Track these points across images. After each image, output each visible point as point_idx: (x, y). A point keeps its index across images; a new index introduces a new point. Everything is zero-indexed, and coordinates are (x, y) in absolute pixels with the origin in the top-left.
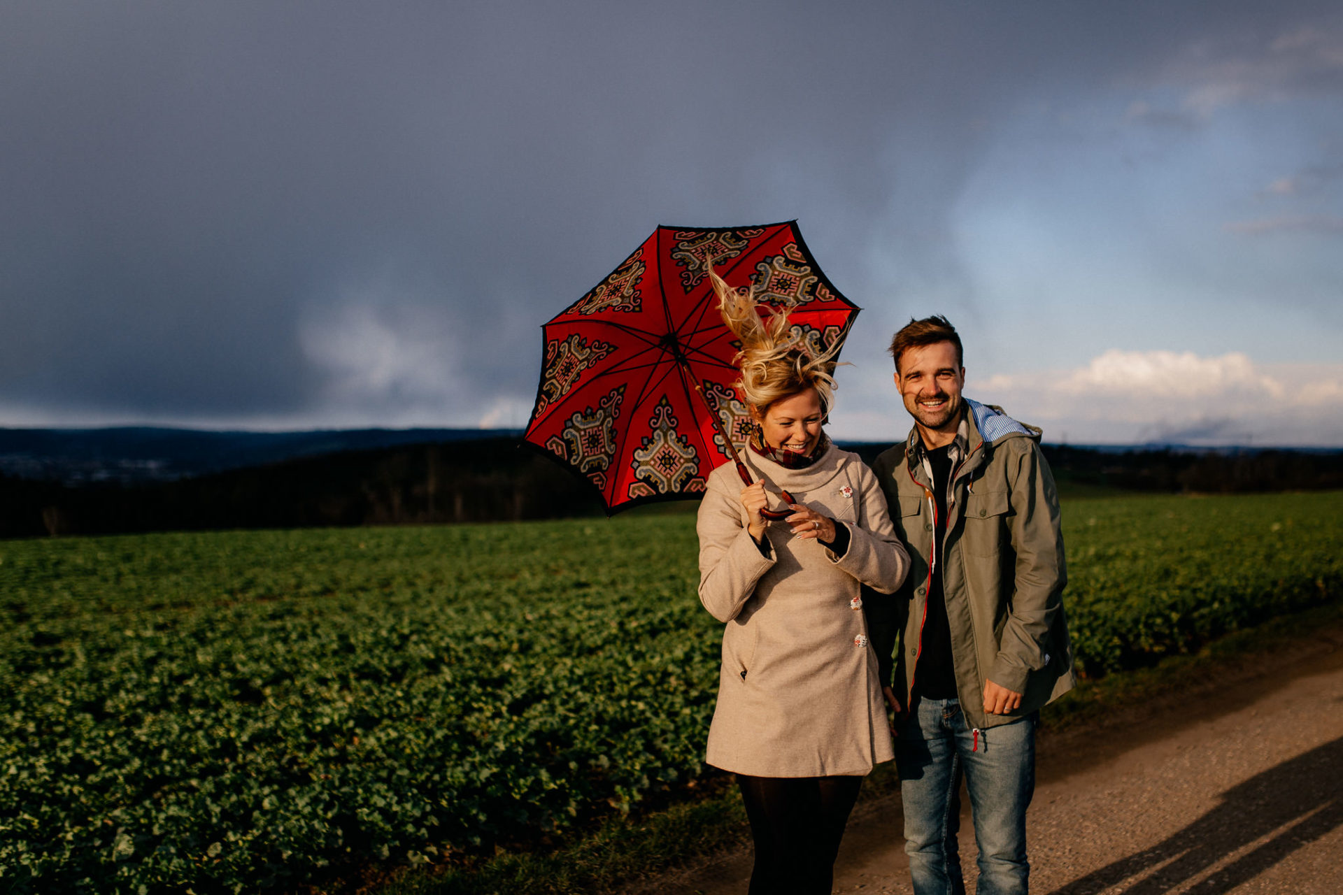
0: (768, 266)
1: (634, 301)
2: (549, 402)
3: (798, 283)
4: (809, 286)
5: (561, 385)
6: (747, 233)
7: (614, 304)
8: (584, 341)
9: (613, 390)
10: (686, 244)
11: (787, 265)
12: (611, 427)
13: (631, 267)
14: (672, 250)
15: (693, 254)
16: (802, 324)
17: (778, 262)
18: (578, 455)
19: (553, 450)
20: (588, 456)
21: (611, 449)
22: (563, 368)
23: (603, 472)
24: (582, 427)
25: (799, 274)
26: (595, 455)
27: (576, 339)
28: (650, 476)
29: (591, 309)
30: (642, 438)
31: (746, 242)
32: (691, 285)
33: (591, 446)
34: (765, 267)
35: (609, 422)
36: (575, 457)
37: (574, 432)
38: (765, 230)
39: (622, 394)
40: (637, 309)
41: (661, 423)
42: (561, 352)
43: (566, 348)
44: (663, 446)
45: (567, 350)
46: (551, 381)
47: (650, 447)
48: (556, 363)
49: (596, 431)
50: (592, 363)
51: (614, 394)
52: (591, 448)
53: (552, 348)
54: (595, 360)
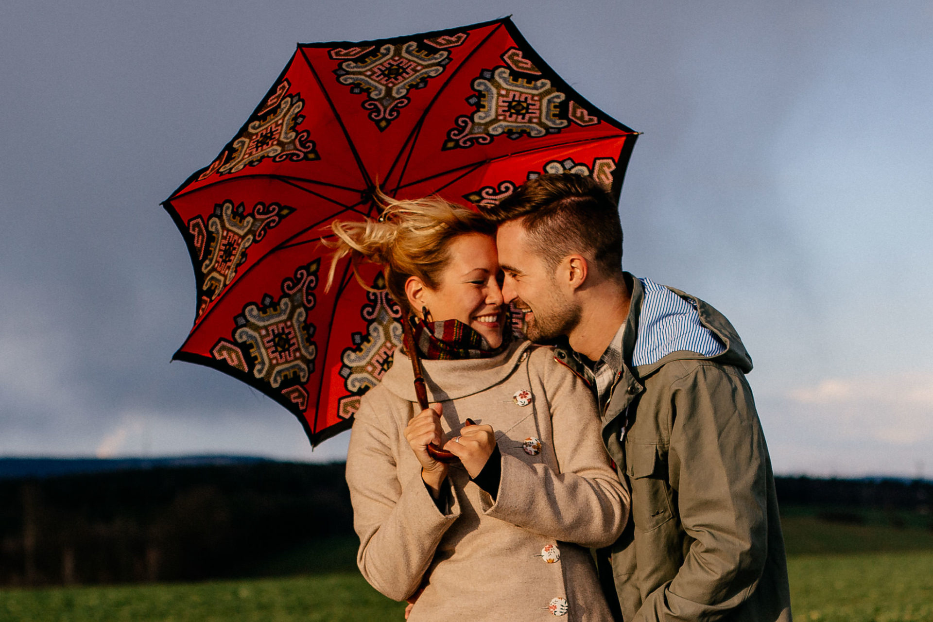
0: (489, 84)
1: (303, 146)
3: (538, 103)
4: (555, 107)
6: (440, 40)
7: (271, 155)
8: (241, 209)
9: (300, 268)
10: (353, 64)
11: (515, 80)
12: (305, 321)
13: (277, 107)
16: (560, 160)
17: (502, 75)
18: (263, 363)
19: (225, 360)
20: (278, 364)
21: (309, 352)
23: (302, 385)
24: (261, 324)
25: (536, 92)
26: (287, 362)
27: (228, 209)
29: (238, 165)
30: (353, 335)
31: (445, 54)
32: (384, 118)
33: (280, 349)
34: (485, 85)
35: (300, 315)
36: (258, 367)
37: (251, 332)
38: (468, 35)
39: (314, 274)
40: (311, 156)
41: (379, 313)
42: (212, 233)
43: (217, 225)
44: (384, 345)
45: (219, 227)
46: (210, 276)
47: (365, 346)
48: (211, 249)
49: (283, 328)
50: (260, 235)
51: (302, 274)
52: (280, 353)
53: (197, 229)
54: (263, 229)
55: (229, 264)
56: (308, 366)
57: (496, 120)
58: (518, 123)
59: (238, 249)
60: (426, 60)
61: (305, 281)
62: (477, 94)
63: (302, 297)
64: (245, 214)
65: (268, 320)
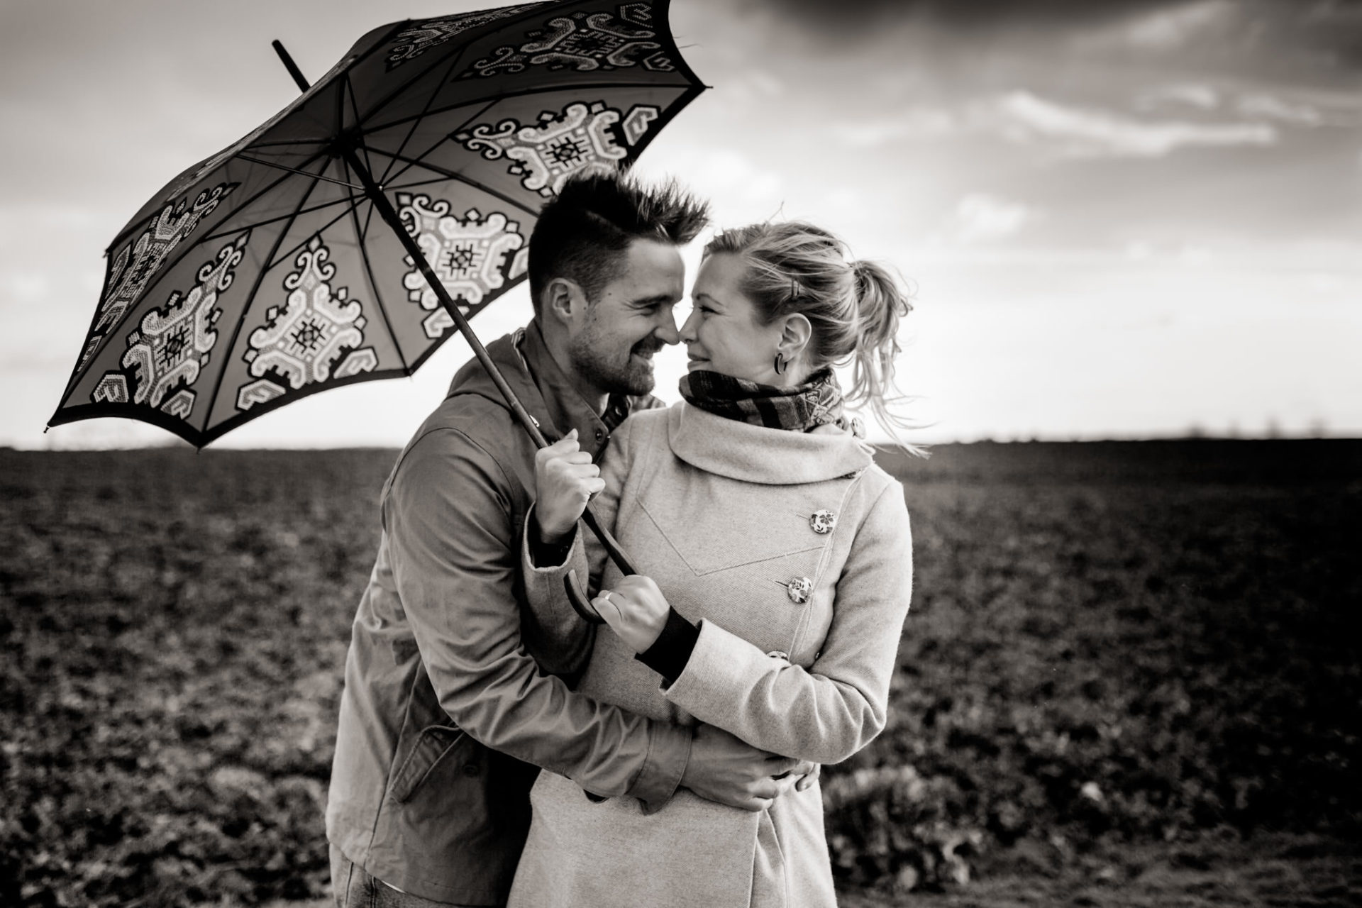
2: (622, 119)
5: (587, 133)
10: (350, 342)
14: (367, 322)
15: (333, 323)
22: (575, 161)
31: (256, 373)
55: (572, 139)
59: (547, 140)
60: (276, 359)
61: (482, 139)
63: (503, 138)
64: (513, 164)
65: (540, 169)
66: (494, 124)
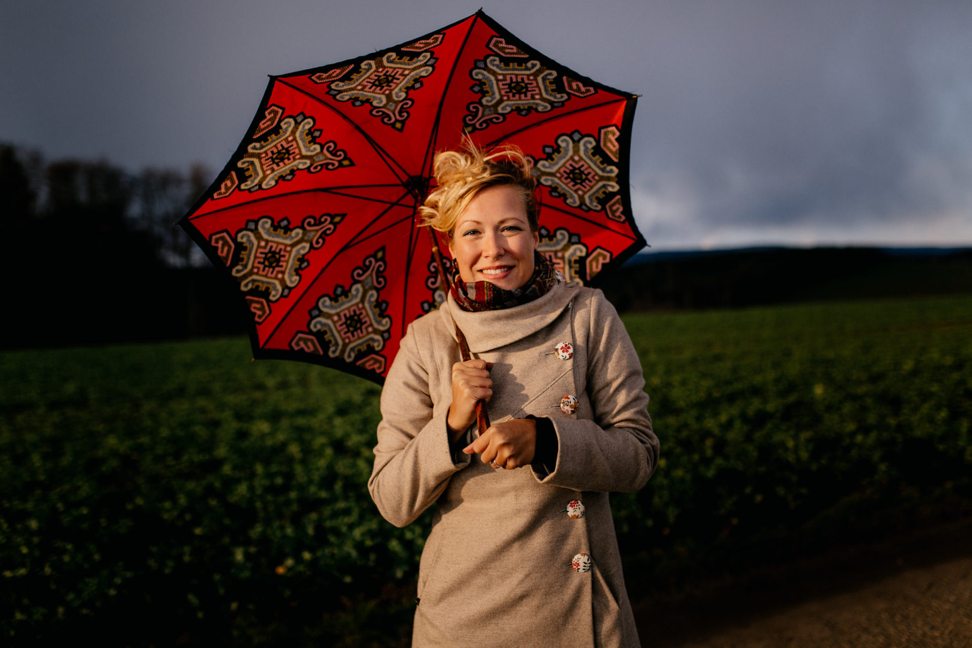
0: (571, 145)
1: (400, 113)
2: (239, 186)
3: (594, 182)
4: (604, 192)
5: (264, 172)
6: (574, 84)
7: (375, 103)
8: (317, 134)
9: (327, 215)
10: (497, 62)
11: (594, 154)
12: (304, 255)
13: (418, 55)
14: (476, 61)
15: (498, 80)
17: (587, 144)
18: (245, 266)
19: (217, 247)
20: (257, 274)
21: (291, 280)
22: (275, 151)
23: (269, 301)
24: (266, 237)
25: (600, 173)
26: (266, 276)
27: (308, 124)
28: (325, 332)
29: (346, 91)
30: (337, 286)
31: (565, 97)
32: (474, 126)
33: (267, 263)
34: (568, 145)
35: (304, 248)
36: (239, 267)
37: (253, 238)
38: (596, 92)
39: (335, 224)
40: (398, 125)
41: (367, 278)
42: (281, 128)
43: (290, 126)
44: (357, 304)
45: (290, 129)
46: (252, 159)
47: (342, 299)
48: (269, 138)
49: (281, 250)
50: (316, 168)
51: (326, 220)
52: (265, 266)
53: (272, 115)
54: (322, 165)
55: (275, 166)
56: (283, 290)
57: (553, 175)
58: (568, 186)
59: (292, 162)
60: (548, 93)
61: (325, 226)
62: (555, 147)
63: (314, 236)
64: (318, 140)
65: (273, 237)
66: (324, 169)
